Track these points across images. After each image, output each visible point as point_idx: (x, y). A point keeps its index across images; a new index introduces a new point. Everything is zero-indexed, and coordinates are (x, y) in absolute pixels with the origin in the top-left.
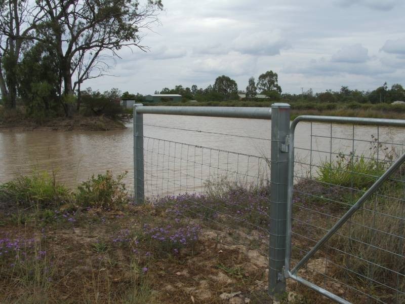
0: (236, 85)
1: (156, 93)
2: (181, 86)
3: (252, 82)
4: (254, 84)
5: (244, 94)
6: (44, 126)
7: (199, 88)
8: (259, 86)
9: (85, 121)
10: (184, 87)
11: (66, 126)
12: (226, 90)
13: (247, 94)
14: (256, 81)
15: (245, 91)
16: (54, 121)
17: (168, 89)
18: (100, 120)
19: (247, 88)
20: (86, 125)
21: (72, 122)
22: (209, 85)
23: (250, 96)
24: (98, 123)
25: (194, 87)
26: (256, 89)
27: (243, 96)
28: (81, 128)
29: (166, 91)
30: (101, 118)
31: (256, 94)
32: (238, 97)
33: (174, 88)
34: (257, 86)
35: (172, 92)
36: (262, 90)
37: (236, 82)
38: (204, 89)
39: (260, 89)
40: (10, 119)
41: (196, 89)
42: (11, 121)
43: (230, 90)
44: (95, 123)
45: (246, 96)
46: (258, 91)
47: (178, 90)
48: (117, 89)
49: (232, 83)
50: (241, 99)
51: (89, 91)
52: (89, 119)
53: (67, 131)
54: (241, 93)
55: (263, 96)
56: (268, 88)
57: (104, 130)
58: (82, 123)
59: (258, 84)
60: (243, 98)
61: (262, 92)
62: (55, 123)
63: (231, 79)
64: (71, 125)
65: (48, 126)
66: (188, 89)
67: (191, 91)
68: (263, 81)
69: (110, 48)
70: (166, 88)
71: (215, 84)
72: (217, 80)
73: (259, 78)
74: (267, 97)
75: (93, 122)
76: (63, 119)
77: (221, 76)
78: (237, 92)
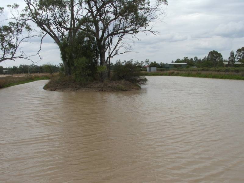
0: (221, 56)
1: (172, 62)
2: (187, 58)
3: (232, 54)
4: (233, 55)
5: (227, 62)
6: (84, 87)
7: (198, 59)
8: (237, 57)
9: (111, 84)
10: (190, 58)
11: (98, 87)
12: (215, 60)
13: (229, 62)
14: (235, 54)
15: (228, 60)
16: (91, 84)
17: (179, 59)
18: (121, 84)
19: (229, 58)
20: (111, 87)
21: (102, 85)
22: (205, 57)
23: (231, 63)
24: (120, 85)
25: (196, 58)
26: (235, 58)
27: (227, 63)
28: (108, 89)
29: (178, 61)
30: (123, 81)
31: (235, 62)
32: (223, 64)
33: (183, 59)
34: (235, 56)
35: (182, 61)
36: (238, 59)
37: (222, 54)
38: (202, 59)
39: (237, 58)
40: (64, 83)
41: (197, 59)
42: (64, 84)
43: (218, 59)
44: (118, 85)
45: (229, 63)
46: (236, 60)
47: (186, 60)
48: (149, 60)
49: (219, 55)
50: (225, 65)
51: (132, 61)
52: (114, 82)
53: (98, 91)
54: (225, 61)
55: (240, 63)
56: (242, 58)
57: (124, 91)
58: (109, 85)
59: (236, 55)
60: (226, 65)
61: (238, 60)
62: (92, 86)
63: (219, 53)
64: (101, 87)
65: (87, 88)
66: (192, 59)
67: (194, 60)
68: (239, 53)
69: (132, 34)
70: (178, 59)
71: (209, 56)
72: (210, 53)
73: (237, 51)
74: (242, 64)
75: (116, 85)
76: (97, 83)
77: (212, 51)
78: (222, 61)
